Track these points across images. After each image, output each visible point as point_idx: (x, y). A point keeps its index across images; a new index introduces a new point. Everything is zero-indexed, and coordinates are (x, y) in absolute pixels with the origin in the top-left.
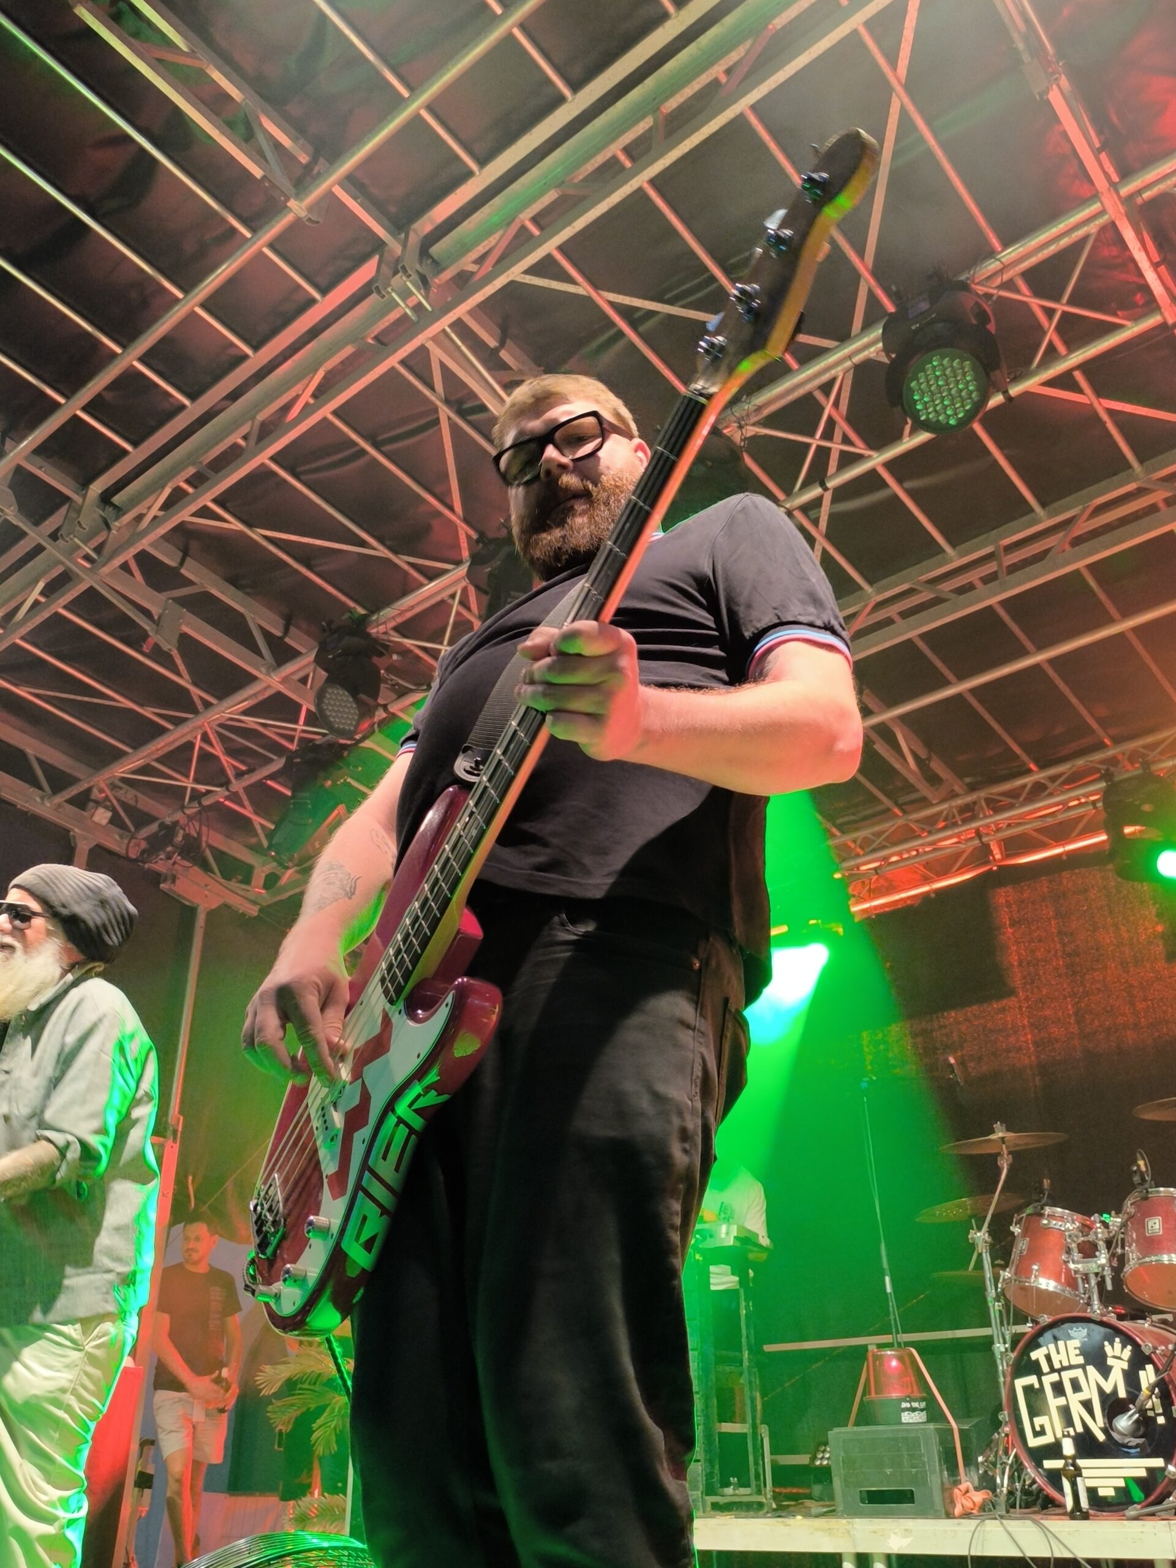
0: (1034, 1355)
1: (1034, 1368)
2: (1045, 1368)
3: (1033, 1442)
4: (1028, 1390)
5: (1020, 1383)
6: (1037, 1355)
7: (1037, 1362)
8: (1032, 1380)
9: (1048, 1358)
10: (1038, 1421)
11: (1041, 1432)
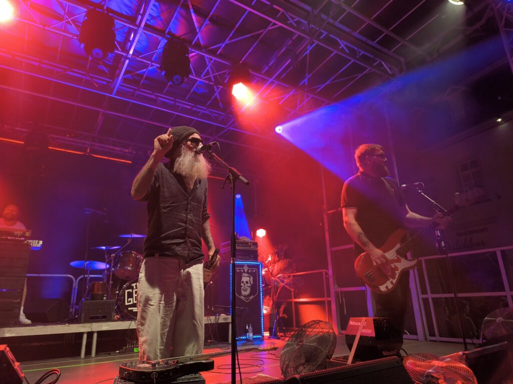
0: (132, 285)
1: (132, 288)
2: (135, 288)
3: (127, 304)
4: (129, 293)
5: (127, 291)
6: (134, 285)
7: (133, 286)
8: (131, 290)
9: (136, 286)
10: (129, 299)
11: (130, 301)
